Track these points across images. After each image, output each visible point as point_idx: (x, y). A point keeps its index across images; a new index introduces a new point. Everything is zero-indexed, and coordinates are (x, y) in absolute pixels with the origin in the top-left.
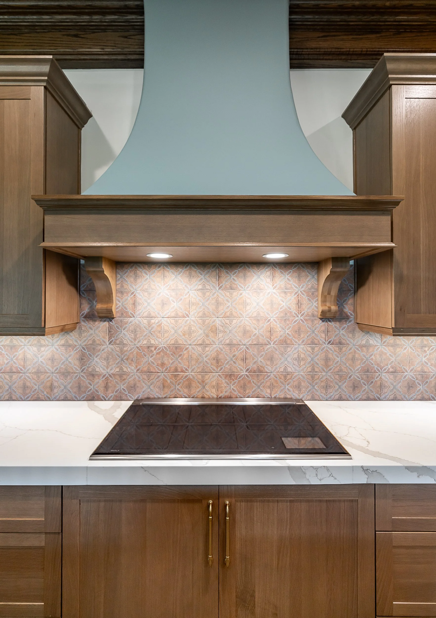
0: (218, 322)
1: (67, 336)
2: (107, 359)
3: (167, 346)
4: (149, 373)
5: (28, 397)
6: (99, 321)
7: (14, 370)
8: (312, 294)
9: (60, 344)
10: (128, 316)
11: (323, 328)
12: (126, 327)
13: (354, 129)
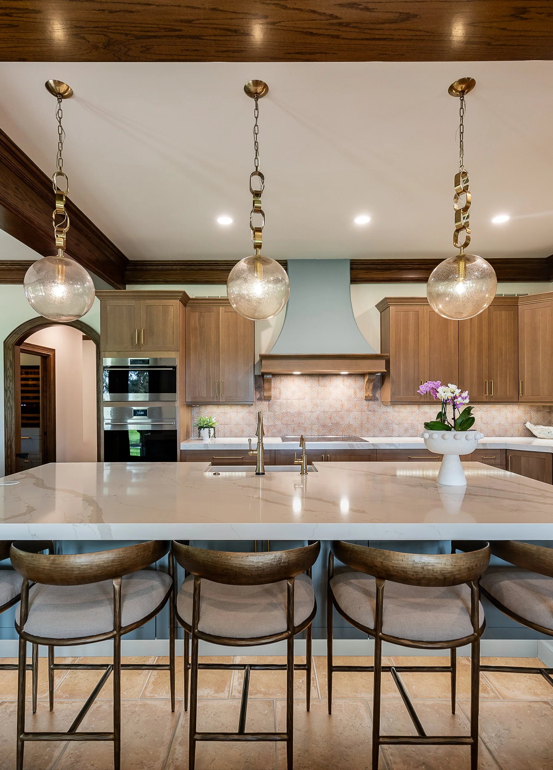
0: (318, 401)
2: (268, 418)
3: (295, 413)
4: (287, 425)
6: (264, 401)
8: (361, 389)
9: (246, 412)
10: (277, 399)
11: (366, 404)
12: (276, 404)
13: (381, 313)
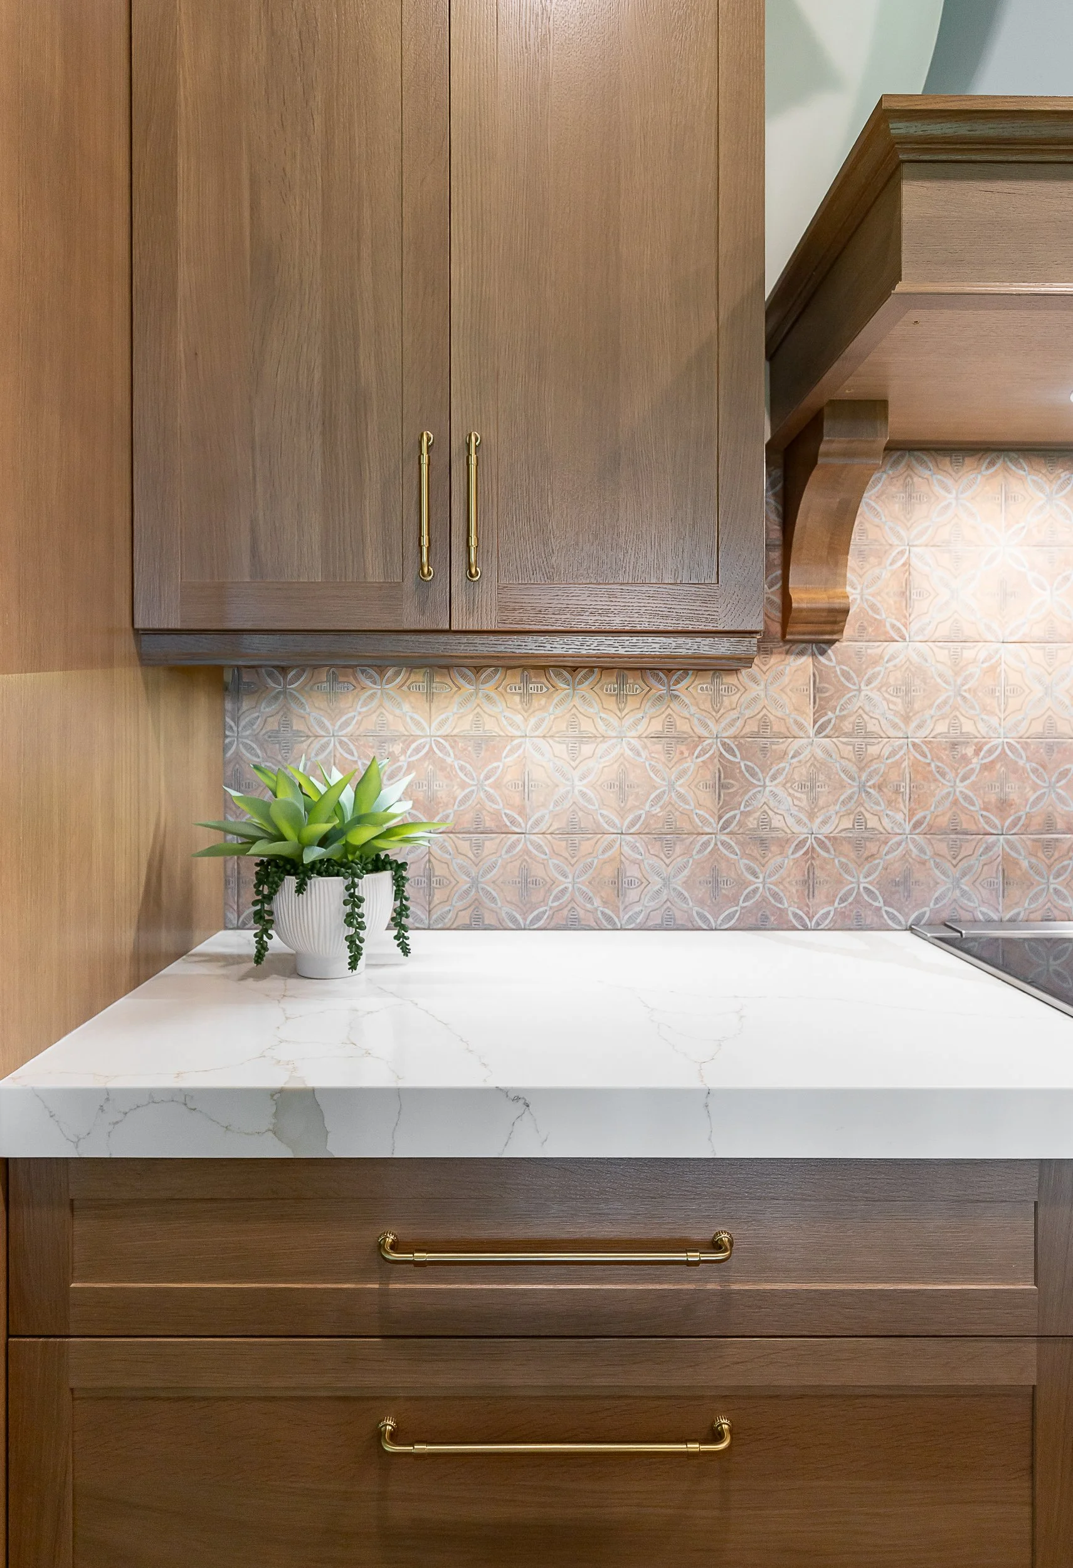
1: (671, 705)
3: (1018, 743)
4: (957, 833)
5: (538, 918)
6: (780, 653)
7: (489, 823)
9: (644, 735)
10: (882, 638)
12: (874, 676)
